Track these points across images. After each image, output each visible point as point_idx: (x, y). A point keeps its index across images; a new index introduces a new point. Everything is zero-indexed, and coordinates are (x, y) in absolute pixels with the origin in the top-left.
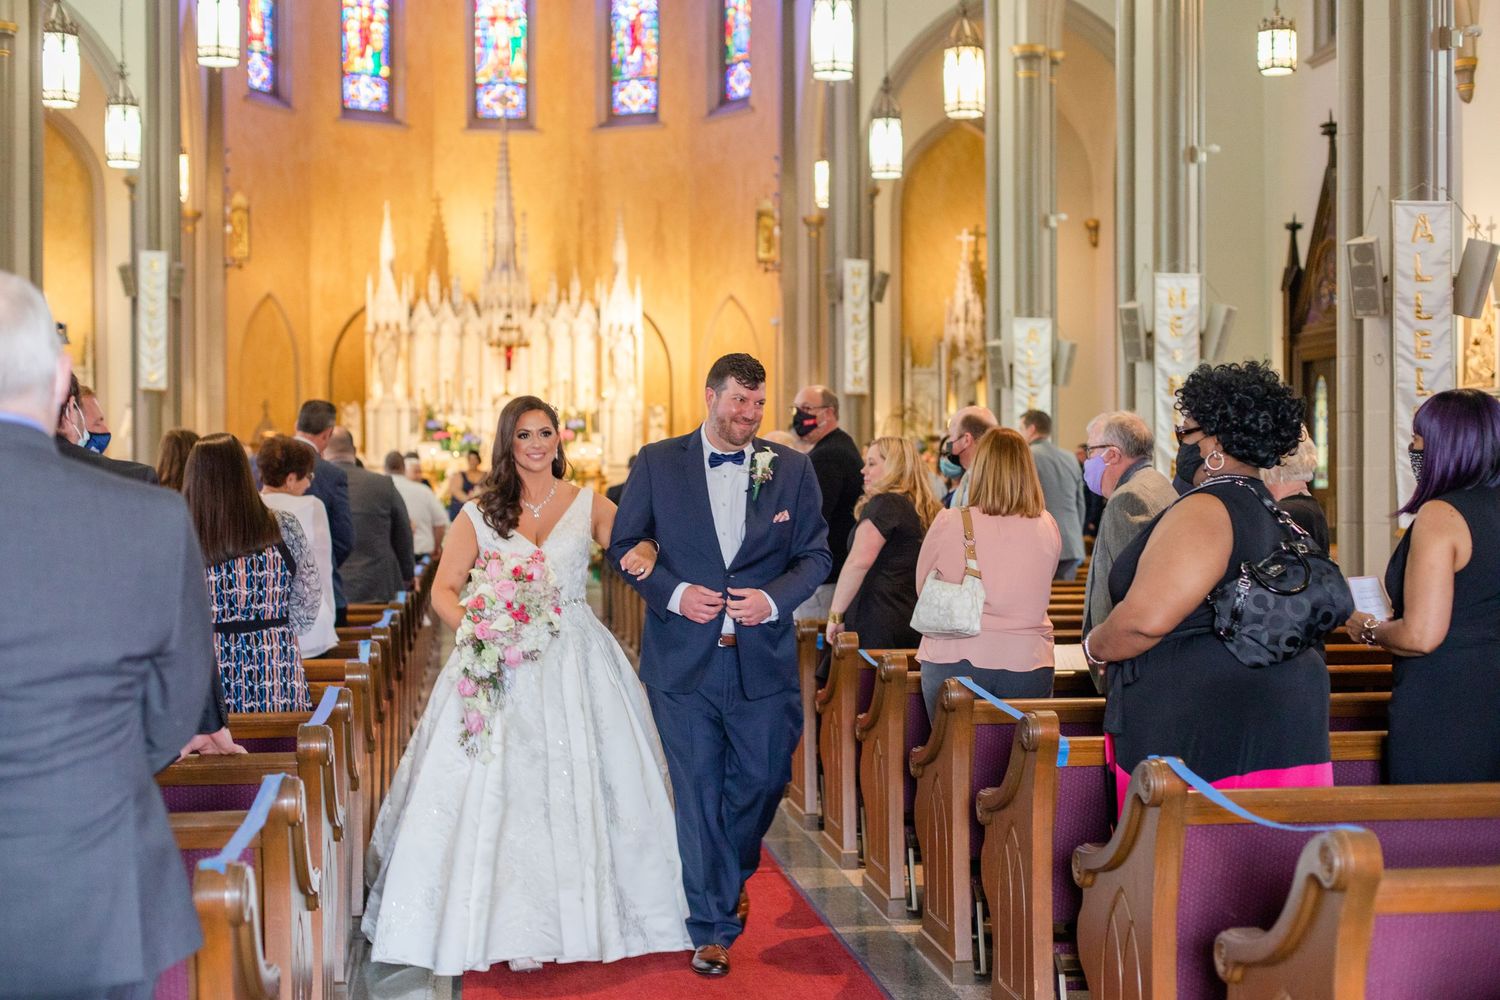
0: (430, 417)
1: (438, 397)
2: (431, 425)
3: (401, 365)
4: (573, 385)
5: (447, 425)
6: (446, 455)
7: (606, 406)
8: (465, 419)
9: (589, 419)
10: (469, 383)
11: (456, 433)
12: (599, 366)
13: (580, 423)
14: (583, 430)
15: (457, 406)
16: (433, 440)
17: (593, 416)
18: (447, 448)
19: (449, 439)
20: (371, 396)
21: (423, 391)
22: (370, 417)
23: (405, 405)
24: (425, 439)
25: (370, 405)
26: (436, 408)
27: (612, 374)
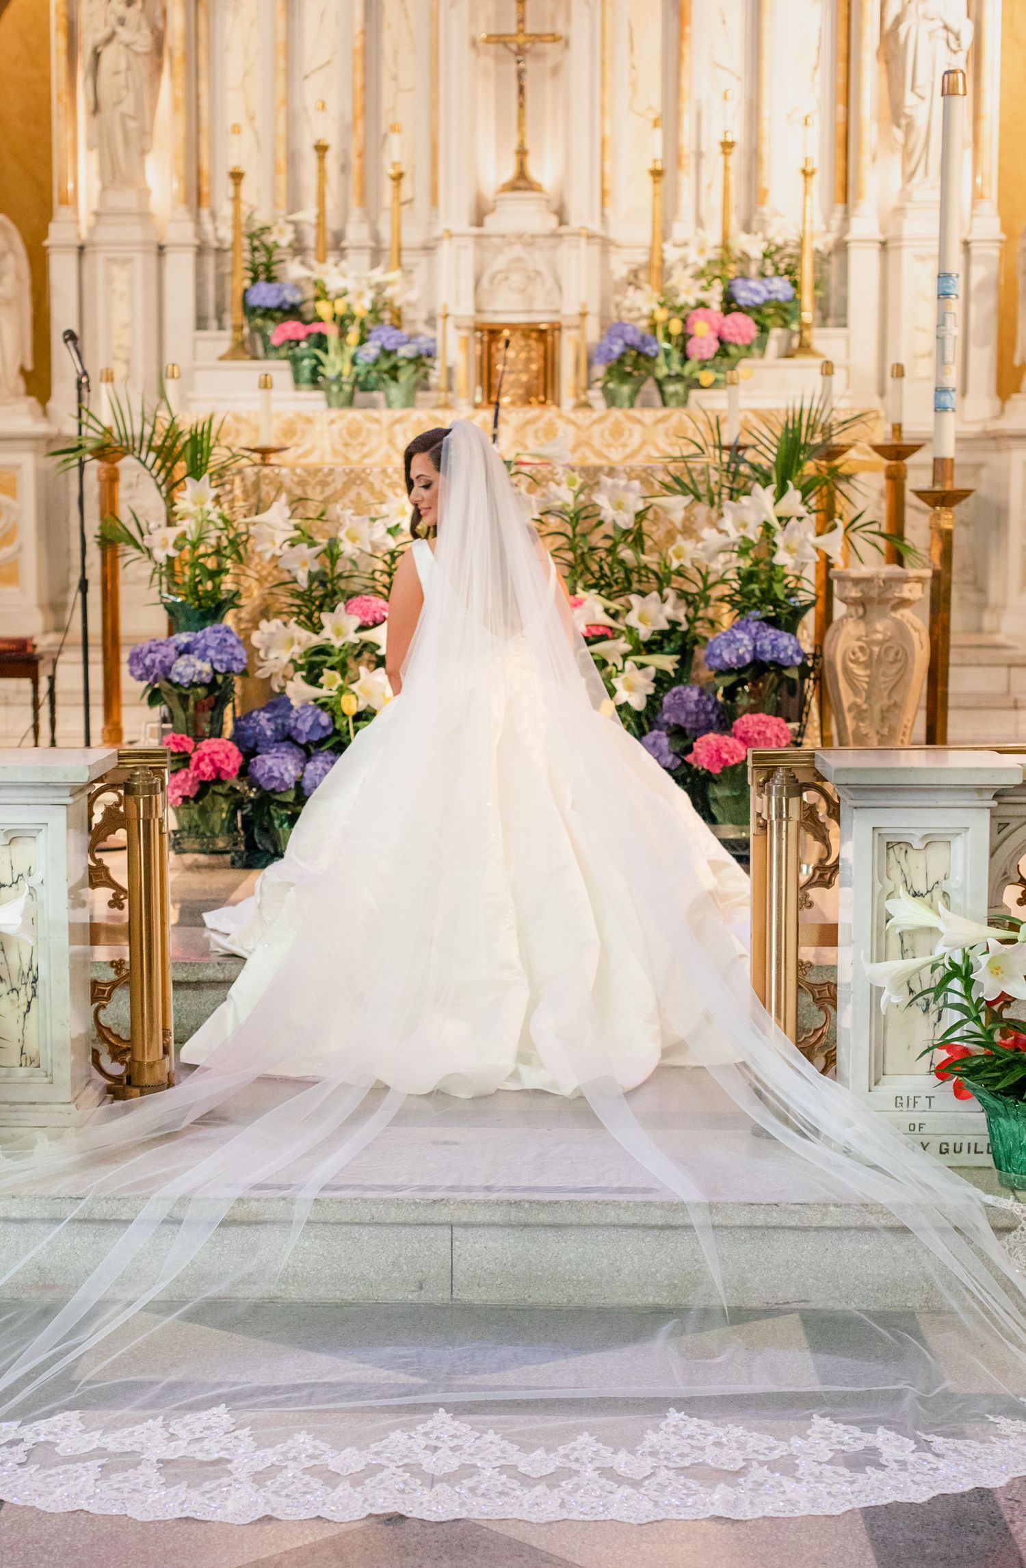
0: (265, 272)
1: (294, 205)
2: (264, 295)
3: (168, 89)
4: (755, 157)
5: (322, 294)
6: (312, 401)
7: (865, 225)
8: (378, 275)
9: (807, 276)
10: (395, 152)
11: (342, 322)
12: (846, 92)
13: (780, 287)
14: (785, 311)
15: (356, 233)
16: (270, 350)
17: (821, 259)
18: (315, 379)
19: (320, 341)
20: (70, 201)
21: (237, 176)
22: (62, 270)
23: (179, 230)
24: (242, 350)
25: (59, 233)
26: (284, 238)
27: (895, 113)
